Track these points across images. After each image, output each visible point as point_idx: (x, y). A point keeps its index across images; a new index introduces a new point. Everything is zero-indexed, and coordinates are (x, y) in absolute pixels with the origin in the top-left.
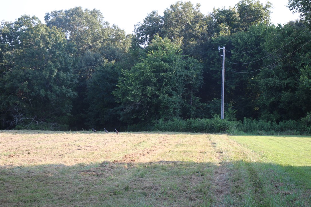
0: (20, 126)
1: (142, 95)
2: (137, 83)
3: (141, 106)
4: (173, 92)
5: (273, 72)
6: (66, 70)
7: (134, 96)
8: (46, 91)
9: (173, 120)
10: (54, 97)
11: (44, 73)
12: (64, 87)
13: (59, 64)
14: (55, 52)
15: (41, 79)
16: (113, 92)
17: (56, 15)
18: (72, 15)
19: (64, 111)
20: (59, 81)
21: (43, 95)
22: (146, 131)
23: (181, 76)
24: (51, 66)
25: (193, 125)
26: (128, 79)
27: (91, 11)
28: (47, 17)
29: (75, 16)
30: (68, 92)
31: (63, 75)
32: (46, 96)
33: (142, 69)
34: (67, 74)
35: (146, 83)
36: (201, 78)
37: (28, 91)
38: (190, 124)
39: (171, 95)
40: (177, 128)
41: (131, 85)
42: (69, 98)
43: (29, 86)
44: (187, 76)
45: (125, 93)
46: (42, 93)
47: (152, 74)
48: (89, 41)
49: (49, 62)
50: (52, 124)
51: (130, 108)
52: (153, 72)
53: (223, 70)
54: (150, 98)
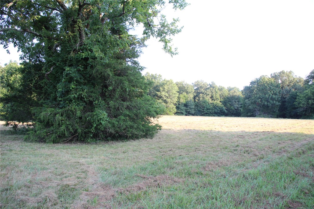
0: (258, 116)
1: (307, 104)
2: (305, 99)
3: (306, 108)
6: (276, 94)
7: (303, 104)
8: (267, 103)
10: (270, 105)
11: (266, 96)
12: (274, 101)
13: (272, 92)
14: (271, 87)
15: (265, 98)
16: (295, 103)
17: (275, 74)
18: (281, 73)
19: (275, 111)
20: (272, 99)
21: (266, 104)
22: (310, 119)
24: (269, 93)
26: (301, 97)
27: (289, 71)
28: (271, 75)
29: (282, 73)
30: (276, 103)
31: (274, 96)
32: (267, 104)
33: (307, 93)
34: (276, 96)
35: (309, 98)
37: (260, 103)
41: (302, 100)
42: (277, 105)
43: (261, 101)
45: (299, 103)
46: (266, 103)
47: (312, 95)
48: (287, 83)
49: (269, 92)
50: (270, 115)
51: (302, 109)
52: (312, 94)
54: (311, 105)
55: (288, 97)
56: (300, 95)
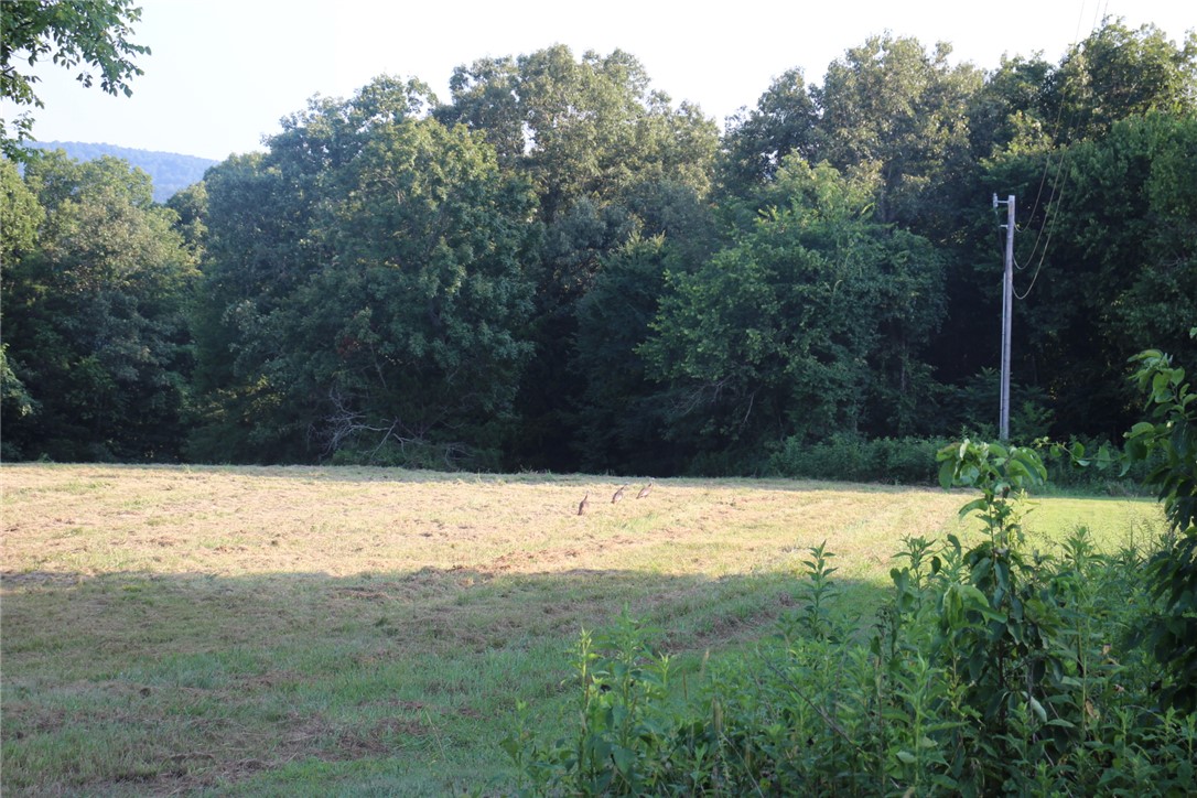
0: (347, 454)
1: (732, 356)
2: (716, 316)
3: (727, 392)
4: (837, 349)
5: (1173, 285)
6: (494, 268)
7: (702, 360)
8: (430, 337)
9: (830, 444)
10: (453, 358)
11: (424, 279)
12: (485, 327)
13: (471, 251)
14: (461, 209)
15: (414, 300)
16: (640, 349)
17: (487, 74)
18: (539, 73)
19: (489, 406)
20: (470, 309)
21: (419, 352)
22: (746, 474)
23: (862, 295)
24: (444, 256)
25: (893, 460)
26: (688, 303)
27: (604, 57)
28: (457, 81)
29: (545, 78)
30: (501, 343)
31: (483, 286)
32: (429, 354)
33: (734, 269)
34: (498, 283)
35: (747, 315)
36: (937, 299)
37: (373, 338)
38: (883, 454)
39: (826, 358)
40: (843, 468)
41: (695, 324)
42: (507, 363)
43: (375, 323)
44: (884, 294)
45: (675, 354)
46: (417, 345)
47: (765, 288)
48: (590, 163)
49: (443, 246)
50: (449, 447)
51: (695, 400)
52: (770, 280)
53: (1009, 275)
54: (759, 368)
55: (593, 288)
56: (684, 287)
